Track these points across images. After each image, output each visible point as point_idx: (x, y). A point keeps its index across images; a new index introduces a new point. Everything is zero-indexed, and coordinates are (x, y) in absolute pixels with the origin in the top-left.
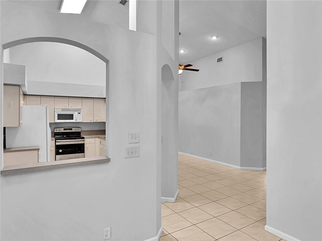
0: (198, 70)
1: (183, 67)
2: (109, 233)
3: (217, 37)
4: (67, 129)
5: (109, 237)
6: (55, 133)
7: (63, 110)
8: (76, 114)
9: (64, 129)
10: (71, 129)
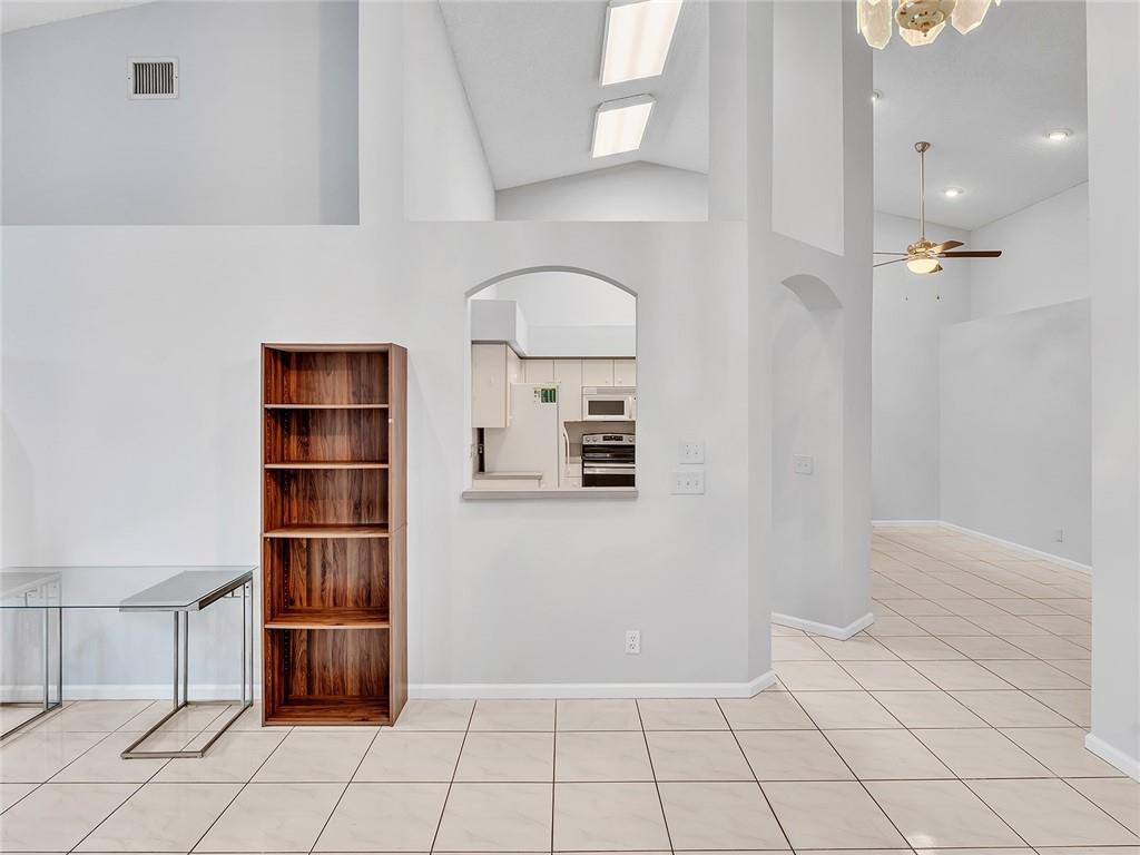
0: (997, 254)
1: (938, 250)
2: (637, 643)
3: (1069, 132)
4: (610, 439)
5: (637, 650)
6: (585, 446)
7: (600, 390)
8: (629, 402)
9: (605, 439)
10: (621, 439)
